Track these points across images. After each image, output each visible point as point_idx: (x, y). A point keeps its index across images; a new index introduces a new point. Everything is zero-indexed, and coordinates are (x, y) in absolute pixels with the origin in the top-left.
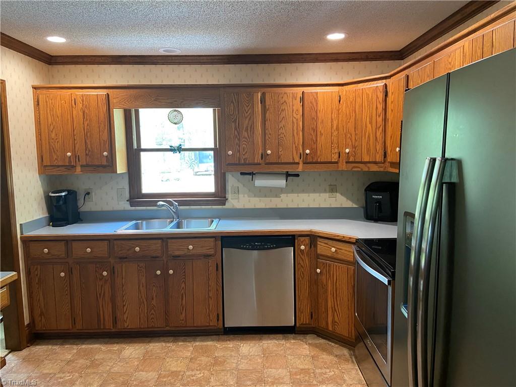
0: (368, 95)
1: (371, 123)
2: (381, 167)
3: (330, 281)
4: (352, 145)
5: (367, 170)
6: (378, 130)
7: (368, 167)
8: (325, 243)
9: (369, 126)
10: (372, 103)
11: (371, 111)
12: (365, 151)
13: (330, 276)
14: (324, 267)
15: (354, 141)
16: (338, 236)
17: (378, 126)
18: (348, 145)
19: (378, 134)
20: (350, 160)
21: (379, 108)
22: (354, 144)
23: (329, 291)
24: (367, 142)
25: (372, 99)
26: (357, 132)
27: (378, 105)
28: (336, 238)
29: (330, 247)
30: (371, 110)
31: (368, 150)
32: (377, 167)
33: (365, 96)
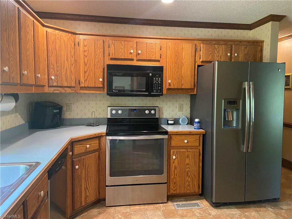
0: (64, 41)
1: (67, 60)
2: (73, 90)
3: (83, 170)
4: (55, 74)
5: (64, 92)
6: (72, 66)
7: (65, 90)
8: (80, 145)
9: (66, 62)
10: (68, 48)
11: (67, 53)
12: (64, 79)
13: (83, 166)
14: (80, 162)
15: (56, 72)
16: (92, 135)
17: (72, 63)
18: (52, 74)
19: (72, 69)
20: (54, 85)
21: (72, 52)
22: (56, 73)
23: (83, 177)
24: (66, 73)
25: (67, 44)
26: (58, 65)
27: (72, 50)
28: (91, 137)
29: (85, 145)
30: (67, 51)
31: (67, 79)
32: (70, 90)
33: (62, 40)
